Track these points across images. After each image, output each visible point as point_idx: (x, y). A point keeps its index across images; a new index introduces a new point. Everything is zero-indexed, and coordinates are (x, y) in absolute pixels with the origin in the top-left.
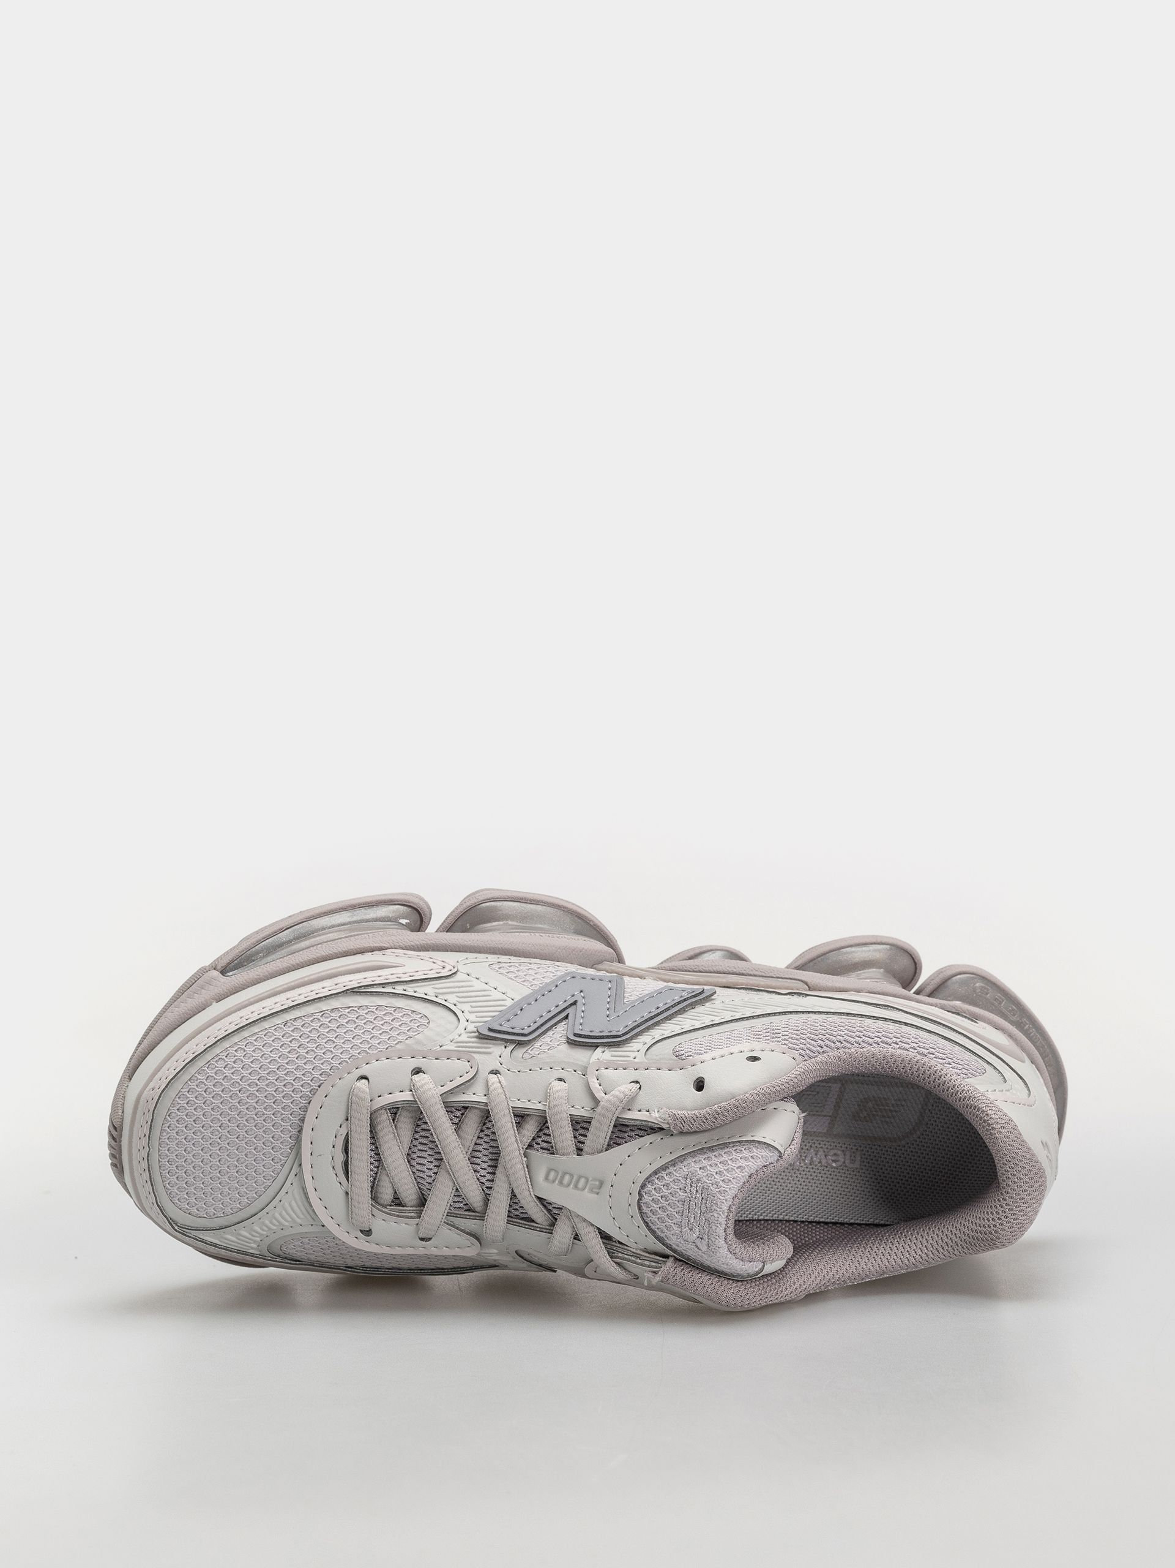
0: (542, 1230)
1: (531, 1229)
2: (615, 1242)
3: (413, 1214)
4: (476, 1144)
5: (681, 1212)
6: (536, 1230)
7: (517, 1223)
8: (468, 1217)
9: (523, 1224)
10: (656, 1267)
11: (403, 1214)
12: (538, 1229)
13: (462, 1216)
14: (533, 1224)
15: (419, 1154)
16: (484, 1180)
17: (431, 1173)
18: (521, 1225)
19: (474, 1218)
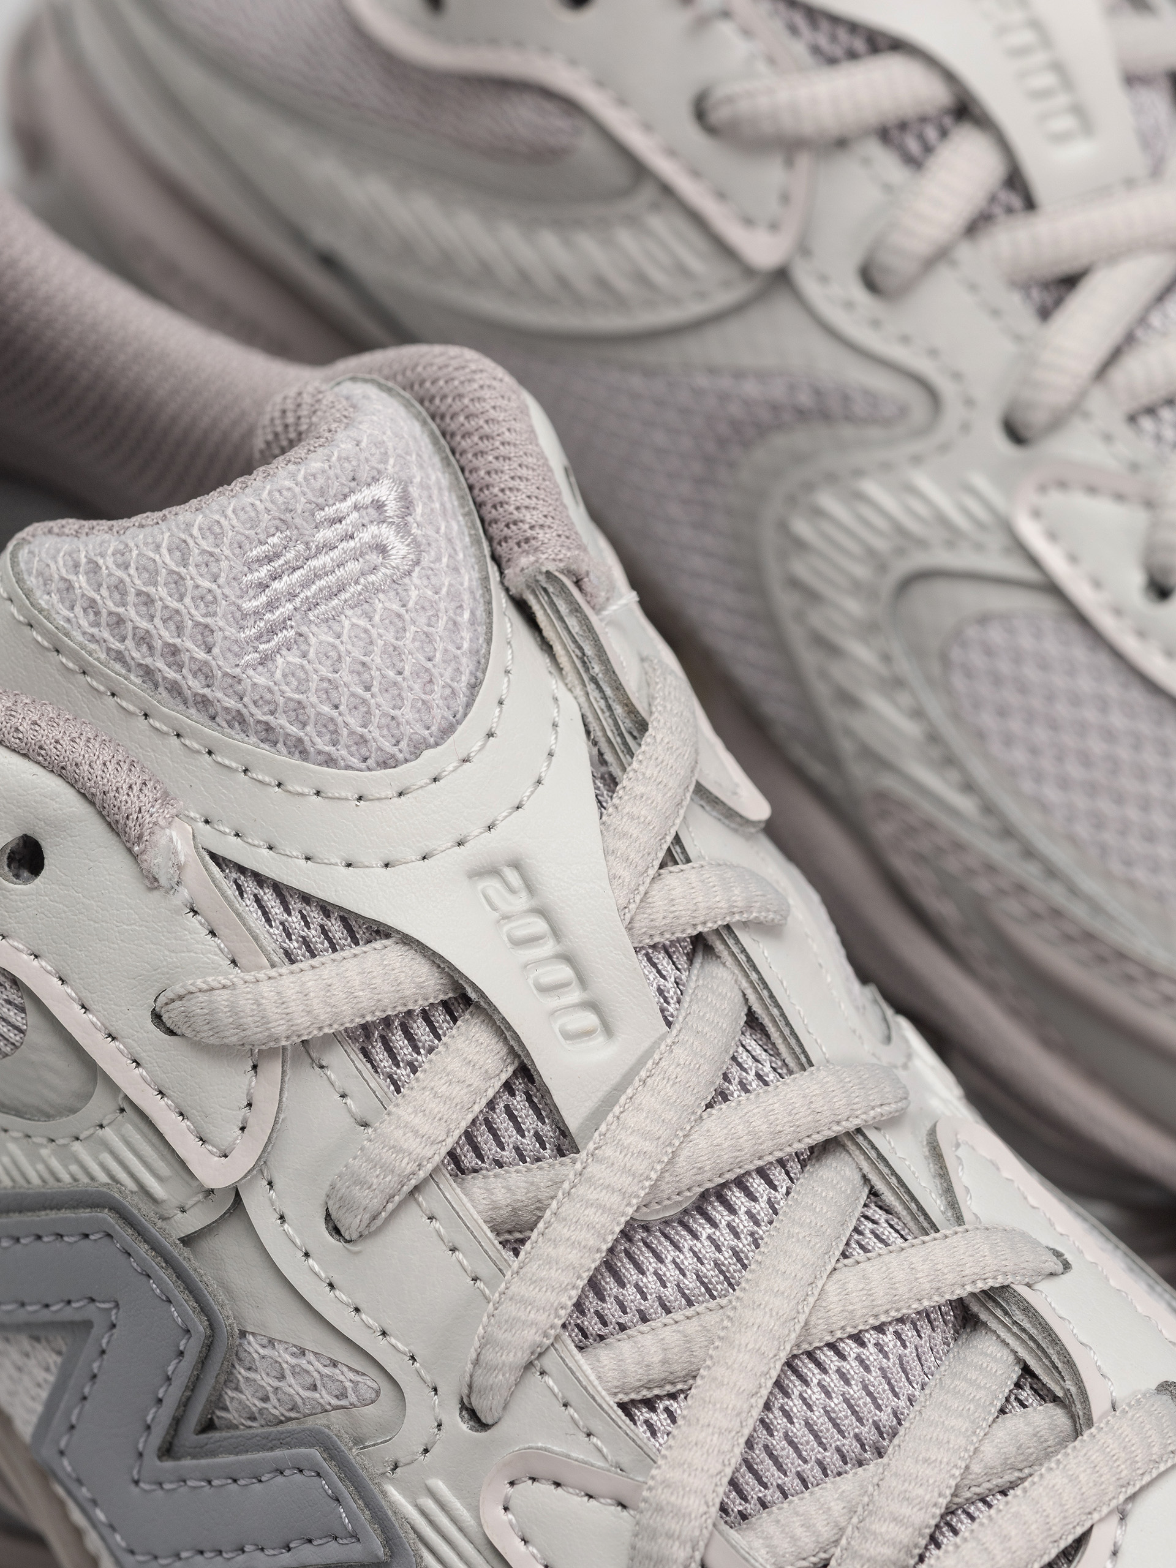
0: (746, 966)
1: (772, 996)
2: (595, 743)
3: (1019, 1316)
4: (690, 1303)
5: (359, 611)
6: (761, 979)
7: (789, 1046)
8: (893, 1180)
9: (777, 1026)
10: (563, 588)
11: (1039, 1338)
12: (754, 976)
13: (906, 1197)
14: (757, 1008)
15: (849, 1422)
16: (761, 1208)
17: (870, 1353)
18: (787, 1031)
19: (881, 1166)
